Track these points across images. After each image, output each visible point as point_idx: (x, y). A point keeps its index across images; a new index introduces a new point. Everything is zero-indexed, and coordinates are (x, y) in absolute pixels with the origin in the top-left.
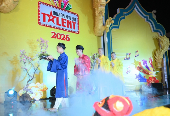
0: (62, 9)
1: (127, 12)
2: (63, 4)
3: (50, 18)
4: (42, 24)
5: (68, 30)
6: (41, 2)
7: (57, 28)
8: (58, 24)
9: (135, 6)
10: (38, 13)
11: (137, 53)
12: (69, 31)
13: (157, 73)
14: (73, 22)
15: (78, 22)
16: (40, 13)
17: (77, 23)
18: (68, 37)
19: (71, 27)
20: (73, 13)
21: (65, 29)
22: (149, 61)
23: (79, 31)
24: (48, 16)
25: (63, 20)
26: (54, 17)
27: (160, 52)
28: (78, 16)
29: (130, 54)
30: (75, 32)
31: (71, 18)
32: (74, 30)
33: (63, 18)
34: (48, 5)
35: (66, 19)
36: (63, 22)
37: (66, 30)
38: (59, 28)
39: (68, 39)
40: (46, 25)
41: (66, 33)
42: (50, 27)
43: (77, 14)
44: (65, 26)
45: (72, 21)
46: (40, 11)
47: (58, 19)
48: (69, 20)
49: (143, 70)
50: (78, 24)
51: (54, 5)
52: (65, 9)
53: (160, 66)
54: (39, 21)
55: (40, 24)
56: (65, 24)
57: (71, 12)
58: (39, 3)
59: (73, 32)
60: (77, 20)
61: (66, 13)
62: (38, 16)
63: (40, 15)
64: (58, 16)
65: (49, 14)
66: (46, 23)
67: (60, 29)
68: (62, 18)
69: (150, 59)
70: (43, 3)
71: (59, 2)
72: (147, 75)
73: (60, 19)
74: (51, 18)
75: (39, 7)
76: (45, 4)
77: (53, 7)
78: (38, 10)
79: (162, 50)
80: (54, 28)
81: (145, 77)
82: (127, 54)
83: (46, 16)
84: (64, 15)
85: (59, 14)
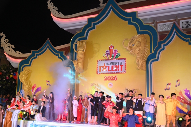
0: (112, 59)
1: (165, 43)
3: (103, 68)
4: (99, 74)
7: (108, 73)
8: (109, 70)
10: (97, 67)
11: (178, 82)
12: (117, 73)
14: (120, 66)
15: (126, 64)
17: (124, 65)
18: (116, 77)
19: (118, 70)
20: (120, 59)
23: (126, 71)
24: (103, 67)
26: (106, 67)
28: (125, 59)
31: (119, 63)
32: (121, 71)
33: (113, 65)
34: (103, 60)
35: (115, 65)
37: (114, 73)
39: (116, 79)
41: (114, 75)
42: (104, 74)
43: (125, 58)
47: (109, 67)
49: (184, 101)
50: (126, 66)
51: (106, 59)
54: (97, 72)
55: (97, 74)
57: (119, 59)
58: (98, 61)
59: (120, 73)
60: (124, 63)
61: (115, 61)
62: (97, 69)
65: (103, 66)
66: (101, 72)
67: (110, 73)
70: (100, 60)
73: (110, 66)
74: (104, 67)
75: (97, 63)
77: (106, 60)
78: (97, 65)
83: (101, 68)
84: (113, 63)
85: (110, 64)
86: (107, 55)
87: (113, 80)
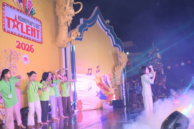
0: (26, 14)
1: (90, 23)
2: (27, 7)
3: (14, 23)
4: (7, 31)
5: (32, 39)
6: (6, 4)
7: (22, 37)
9: (98, 18)
10: (3, 17)
11: (98, 68)
12: (33, 41)
13: (115, 90)
14: (37, 30)
15: (42, 30)
16: (4, 17)
17: (40, 30)
18: (32, 47)
19: (35, 36)
20: (36, 19)
21: (30, 38)
22: (109, 77)
23: (42, 41)
24: (13, 21)
25: (27, 26)
26: (19, 23)
27: (119, 68)
28: (41, 23)
29: (91, 69)
30: (39, 42)
31: (35, 25)
33: (28, 25)
34: (13, 8)
35: (30, 26)
36: (27, 30)
38: (23, 36)
39: (32, 49)
40: (10, 32)
41: (30, 43)
42: (15, 34)
43: (41, 21)
44: (29, 35)
45: (36, 28)
46: (4, 15)
48: (33, 27)
49: (103, 87)
51: (18, 8)
52: (29, 14)
53: (118, 82)
54: (4, 27)
55: (4, 30)
56: (30, 32)
57: (35, 18)
58: (3, 5)
59: (37, 41)
60: (40, 27)
62: (3, 21)
63: (4, 19)
64: (22, 22)
65: (14, 19)
66: (11, 29)
67: (25, 38)
68: (26, 24)
69: (110, 75)
70: (8, 5)
71: (23, 5)
72: (107, 92)
74: (16, 23)
75: (3, 9)
76: (9, 6)
77: (18, 10)
78: (3, 13)
79: (121, 66)
80: (19, 36)
81: (105, 94)
82: (89, 69)
83: (11, 21)
84: (28, 21)
85: (24, 20)
86: (20, 3)
87: (29, 51)
